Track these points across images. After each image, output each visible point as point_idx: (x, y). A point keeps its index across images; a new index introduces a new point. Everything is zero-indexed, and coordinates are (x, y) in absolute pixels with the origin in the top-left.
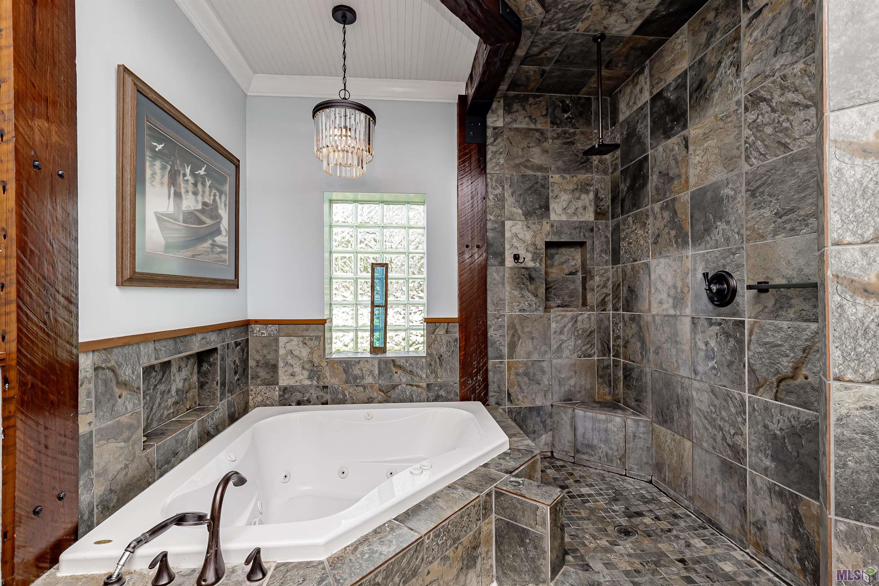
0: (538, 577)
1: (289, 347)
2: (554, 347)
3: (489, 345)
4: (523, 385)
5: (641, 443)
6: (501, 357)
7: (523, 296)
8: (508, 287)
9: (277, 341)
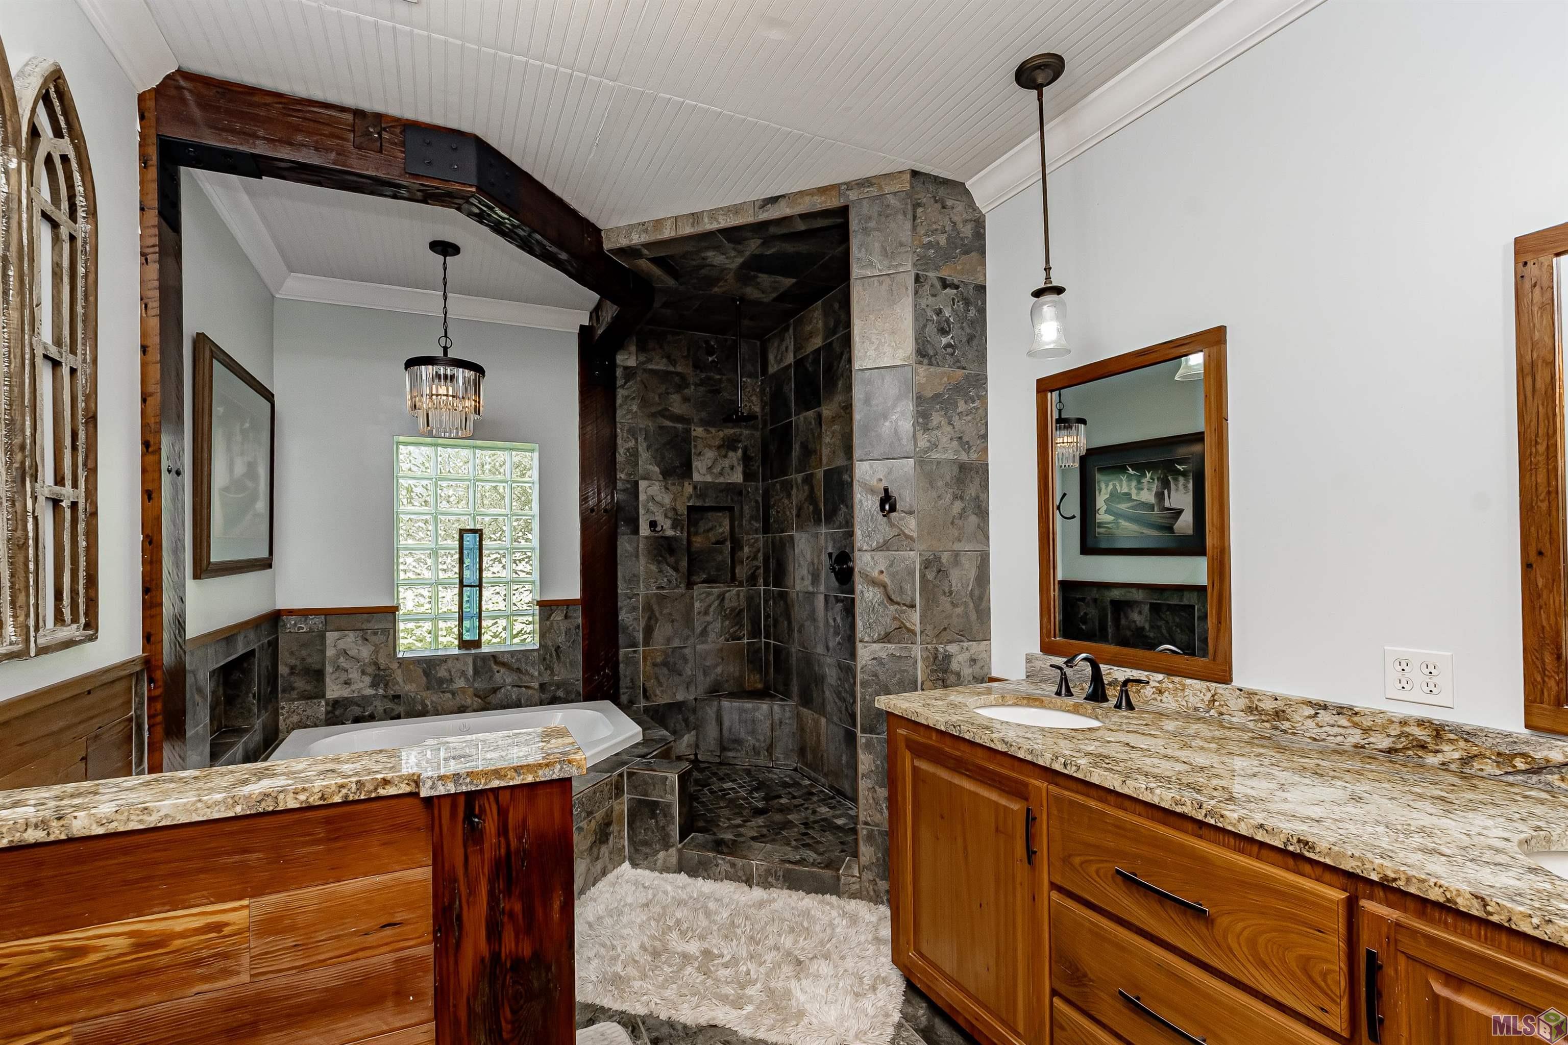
0: (668, 843)
1: (342, 645)
2: (698, 630)
3: (620, 631)
4: (661, 677)
5: (786, 729)
6: (634, 645)
7: (661, 571)
8: (642, 560)
9: (323, 637)
